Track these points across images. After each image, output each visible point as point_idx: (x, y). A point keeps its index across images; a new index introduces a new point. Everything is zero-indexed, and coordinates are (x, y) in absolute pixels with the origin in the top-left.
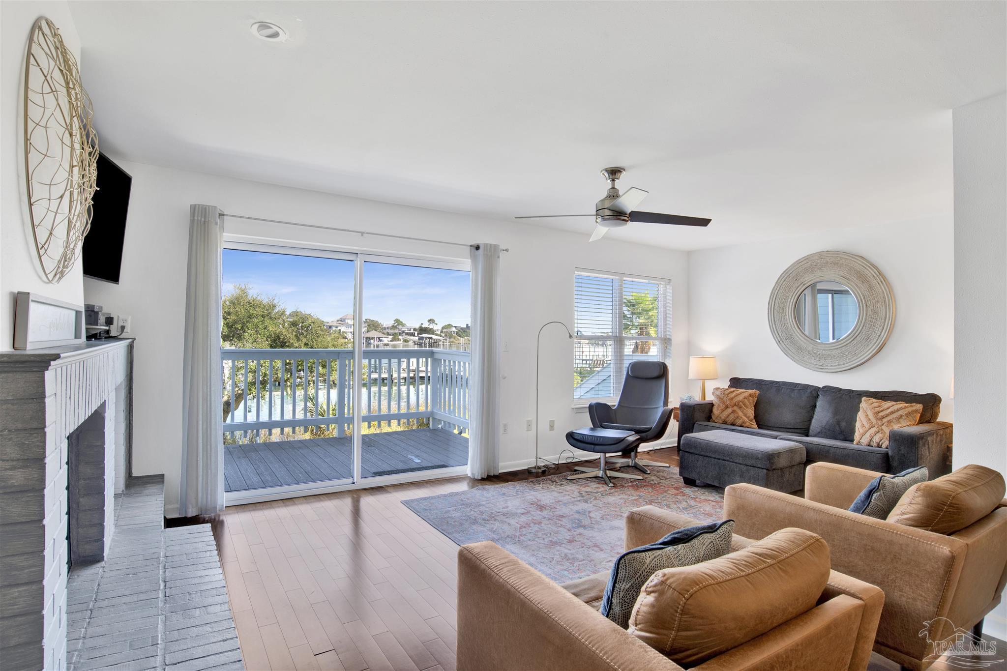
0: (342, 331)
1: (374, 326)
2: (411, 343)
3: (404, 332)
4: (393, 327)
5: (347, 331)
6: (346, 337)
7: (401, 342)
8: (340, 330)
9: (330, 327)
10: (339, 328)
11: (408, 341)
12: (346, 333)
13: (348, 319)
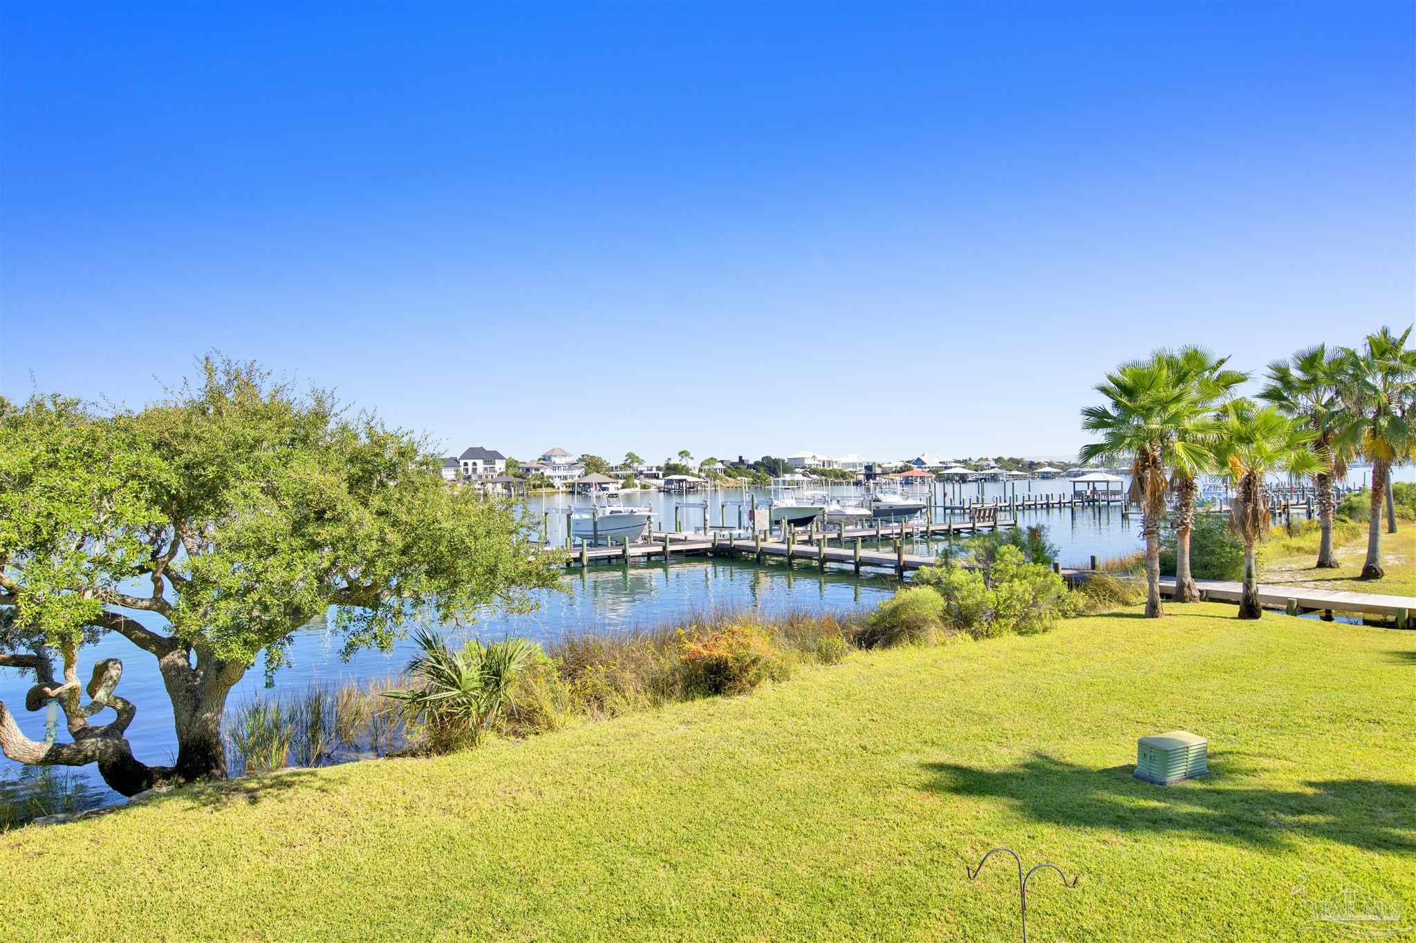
0: (545, 474)
1: (595, 465)
2: (653, 489)
3: (641, 473)
4: (626, 466)
5: (554, 474)
6: (552, 484)
7: (638, 489)
8: (542, 473)
9: (528, 470)
10: (541, 471)
11: (649, 487)
12: (552, 479)
13: (555, 456)
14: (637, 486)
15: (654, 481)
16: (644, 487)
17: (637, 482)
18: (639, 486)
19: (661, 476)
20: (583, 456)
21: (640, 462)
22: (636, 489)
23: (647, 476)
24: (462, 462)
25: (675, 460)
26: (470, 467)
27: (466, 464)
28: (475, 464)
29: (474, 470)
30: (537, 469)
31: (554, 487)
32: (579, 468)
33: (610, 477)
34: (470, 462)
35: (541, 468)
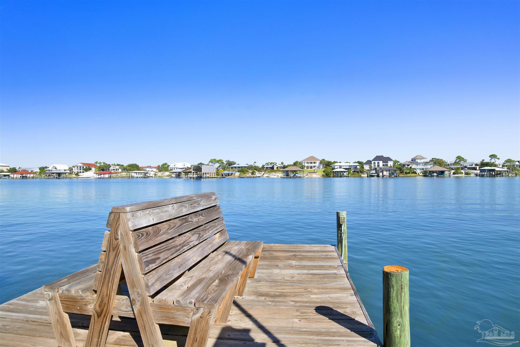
14: (462, 173)
15: (474, 171)
16: (467, 174)
17: (463, 171)
18: (464, 173)
19: (478, 169)
20: (432, 159)
21: (465, 161)
22: (462, 175)
23: (469, 168)
24: (373, 162)
25: (487, 160)
26: (376, 164)
27: (374, 163)
28: (378, 163)
29: (378, 166)
30: (408, 165)
31: (416, 173)
32: (430, 165)
33: (447, 168)
34: (376, 162)
35: (410, 164)
